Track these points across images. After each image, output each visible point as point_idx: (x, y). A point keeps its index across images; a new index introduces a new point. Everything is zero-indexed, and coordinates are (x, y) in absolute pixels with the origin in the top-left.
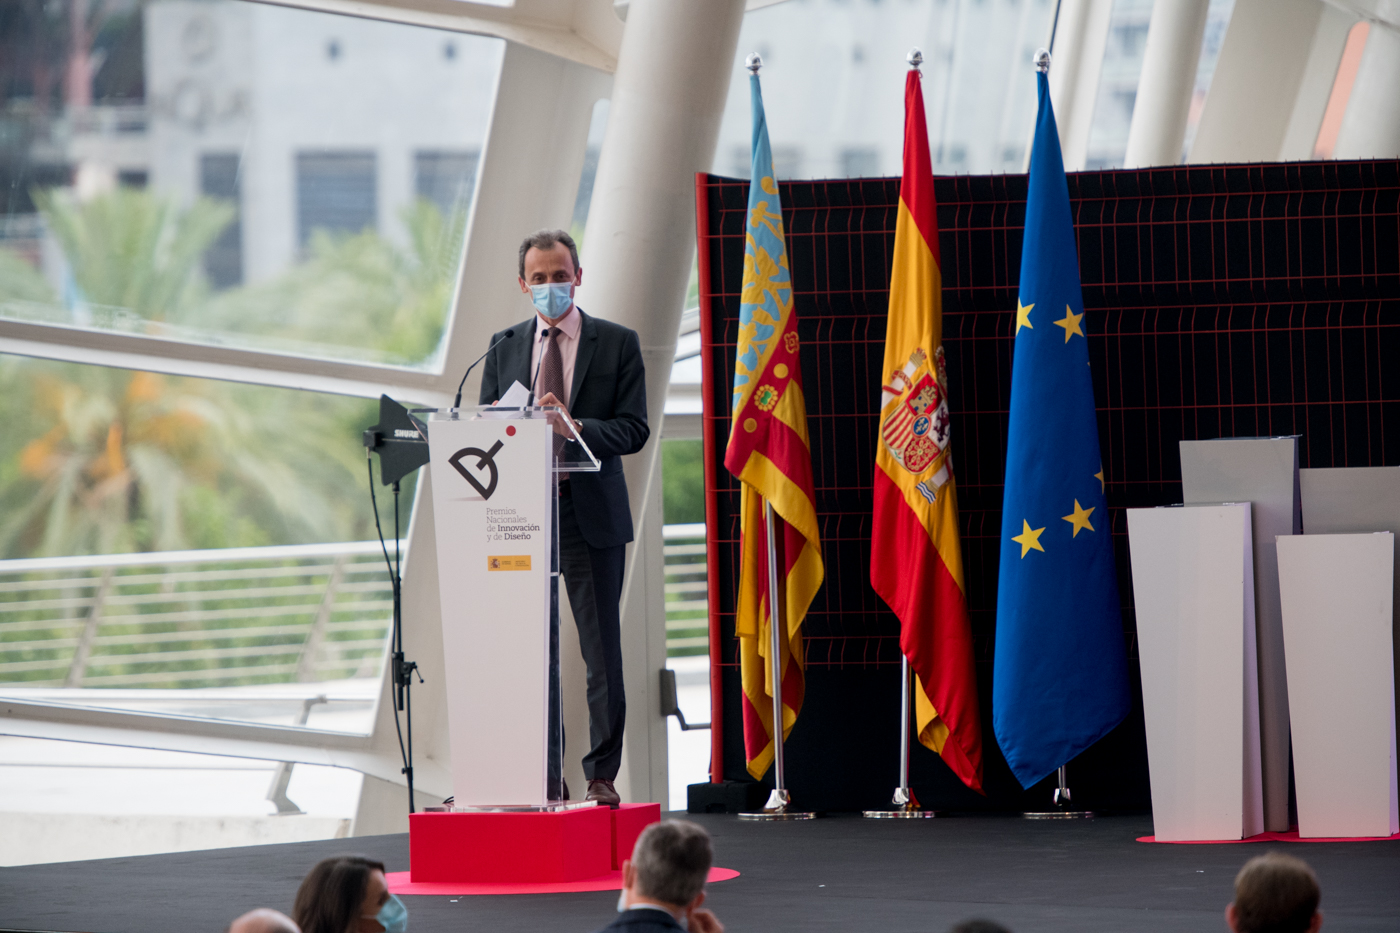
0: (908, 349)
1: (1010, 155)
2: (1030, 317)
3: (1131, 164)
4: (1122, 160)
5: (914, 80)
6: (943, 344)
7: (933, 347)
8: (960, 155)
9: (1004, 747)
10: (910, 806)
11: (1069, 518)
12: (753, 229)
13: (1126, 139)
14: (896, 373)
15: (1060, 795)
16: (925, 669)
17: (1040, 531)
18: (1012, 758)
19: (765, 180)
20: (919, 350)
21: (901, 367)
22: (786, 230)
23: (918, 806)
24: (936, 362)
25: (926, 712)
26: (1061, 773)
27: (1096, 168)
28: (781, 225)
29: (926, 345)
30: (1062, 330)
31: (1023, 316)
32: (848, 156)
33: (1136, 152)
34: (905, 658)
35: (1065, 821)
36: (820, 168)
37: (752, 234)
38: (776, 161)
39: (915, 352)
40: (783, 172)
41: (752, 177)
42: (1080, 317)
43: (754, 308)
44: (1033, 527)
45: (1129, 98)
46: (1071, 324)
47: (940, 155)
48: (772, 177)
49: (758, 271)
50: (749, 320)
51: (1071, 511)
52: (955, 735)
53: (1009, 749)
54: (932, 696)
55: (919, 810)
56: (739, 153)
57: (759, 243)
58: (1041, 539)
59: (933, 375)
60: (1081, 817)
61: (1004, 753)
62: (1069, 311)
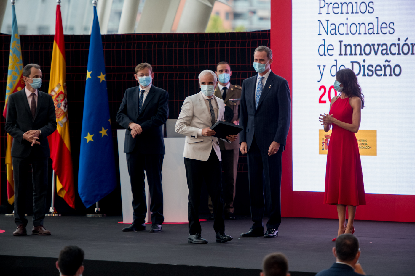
0: (56, 83)
1: (86, 29)
2: (91, 75)
3: (120, 32)
4: (117, 31)
5: (58, 7)
6: (66, 82)
7: (63, 83)
8: (72, 29)
9: (81, 196)
10: (54, 212)
11: (101, 132)
12: (12, 48)
13: (118, 25)
14: (53, 90)
15: (97, 210)
16: (59, 174)
17: (92, 136)
18: (83, 199)
19: (16, 35)
20: (59, 84)
21: (54, 88)
22: (22, 49)
23: (56, 212)
24: (64, 87)
25: (59, 186)
26: (97, 203)
27: (110, 33)
28: (20, 48)
29: (61, 82)
30: (100, 79)
31: (88, 75)
32: (40, 28)
33: (122, 30)
34: (53, 171)
35: (98, 217)
36: (32, 32)
37: (12, 50)
38: (19, 29)
39: (58, 84)
40: (21, 32)
41: (12, 34)
42: (104, 75)
43: (12, 71)
44: (91, 134)
45: (119, 14)
46: (102, 77)
47: (66, 28)
48: (18, 34)
49: (13, 61)
50: (11, 74)
51: (101, 130)
52: (68, 193)
53: (82, 197)
54: (61, 181)
55: (57, 214)
56: (9, 27)
57: (14, 52)
58: (93, 138)
59: (63, 91)
60: (102, 216)
61: (81, 198)
62: (102, 74)
